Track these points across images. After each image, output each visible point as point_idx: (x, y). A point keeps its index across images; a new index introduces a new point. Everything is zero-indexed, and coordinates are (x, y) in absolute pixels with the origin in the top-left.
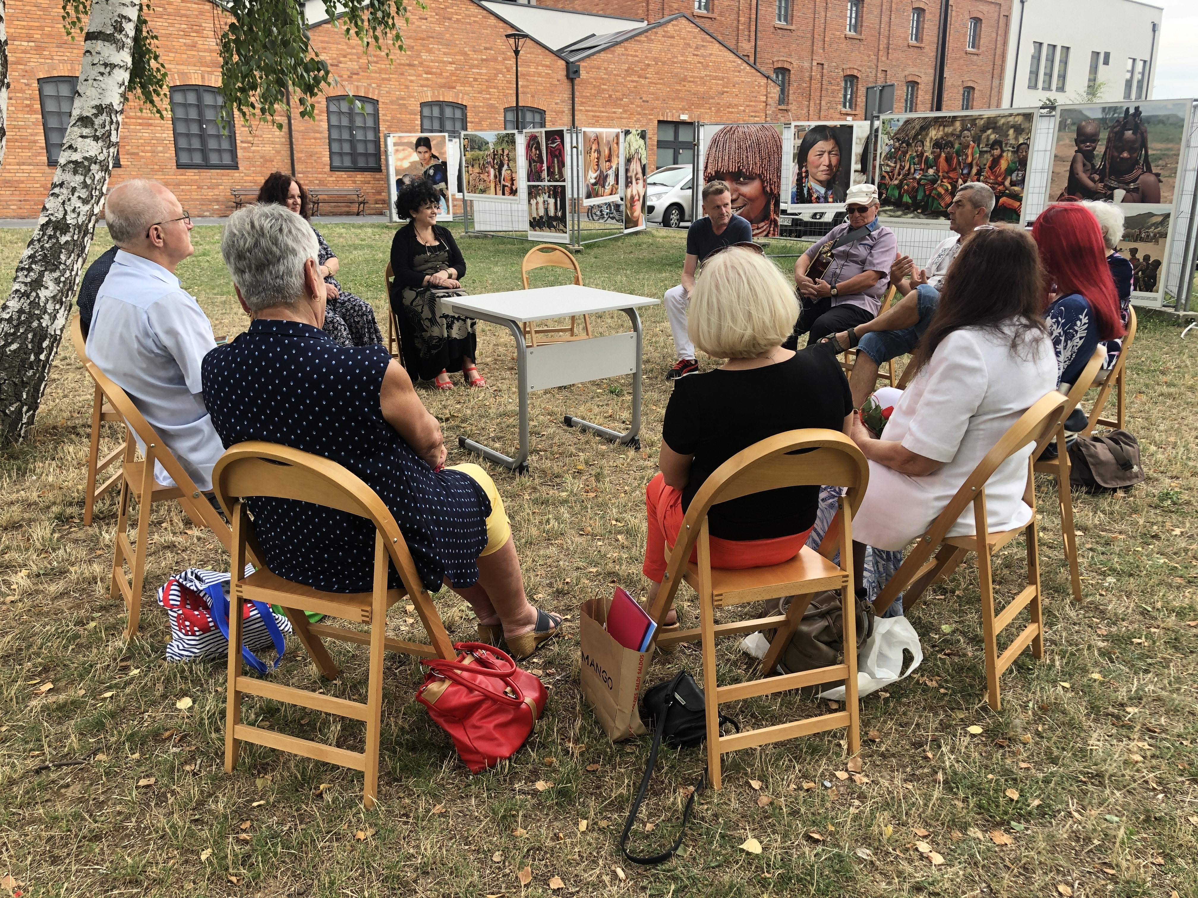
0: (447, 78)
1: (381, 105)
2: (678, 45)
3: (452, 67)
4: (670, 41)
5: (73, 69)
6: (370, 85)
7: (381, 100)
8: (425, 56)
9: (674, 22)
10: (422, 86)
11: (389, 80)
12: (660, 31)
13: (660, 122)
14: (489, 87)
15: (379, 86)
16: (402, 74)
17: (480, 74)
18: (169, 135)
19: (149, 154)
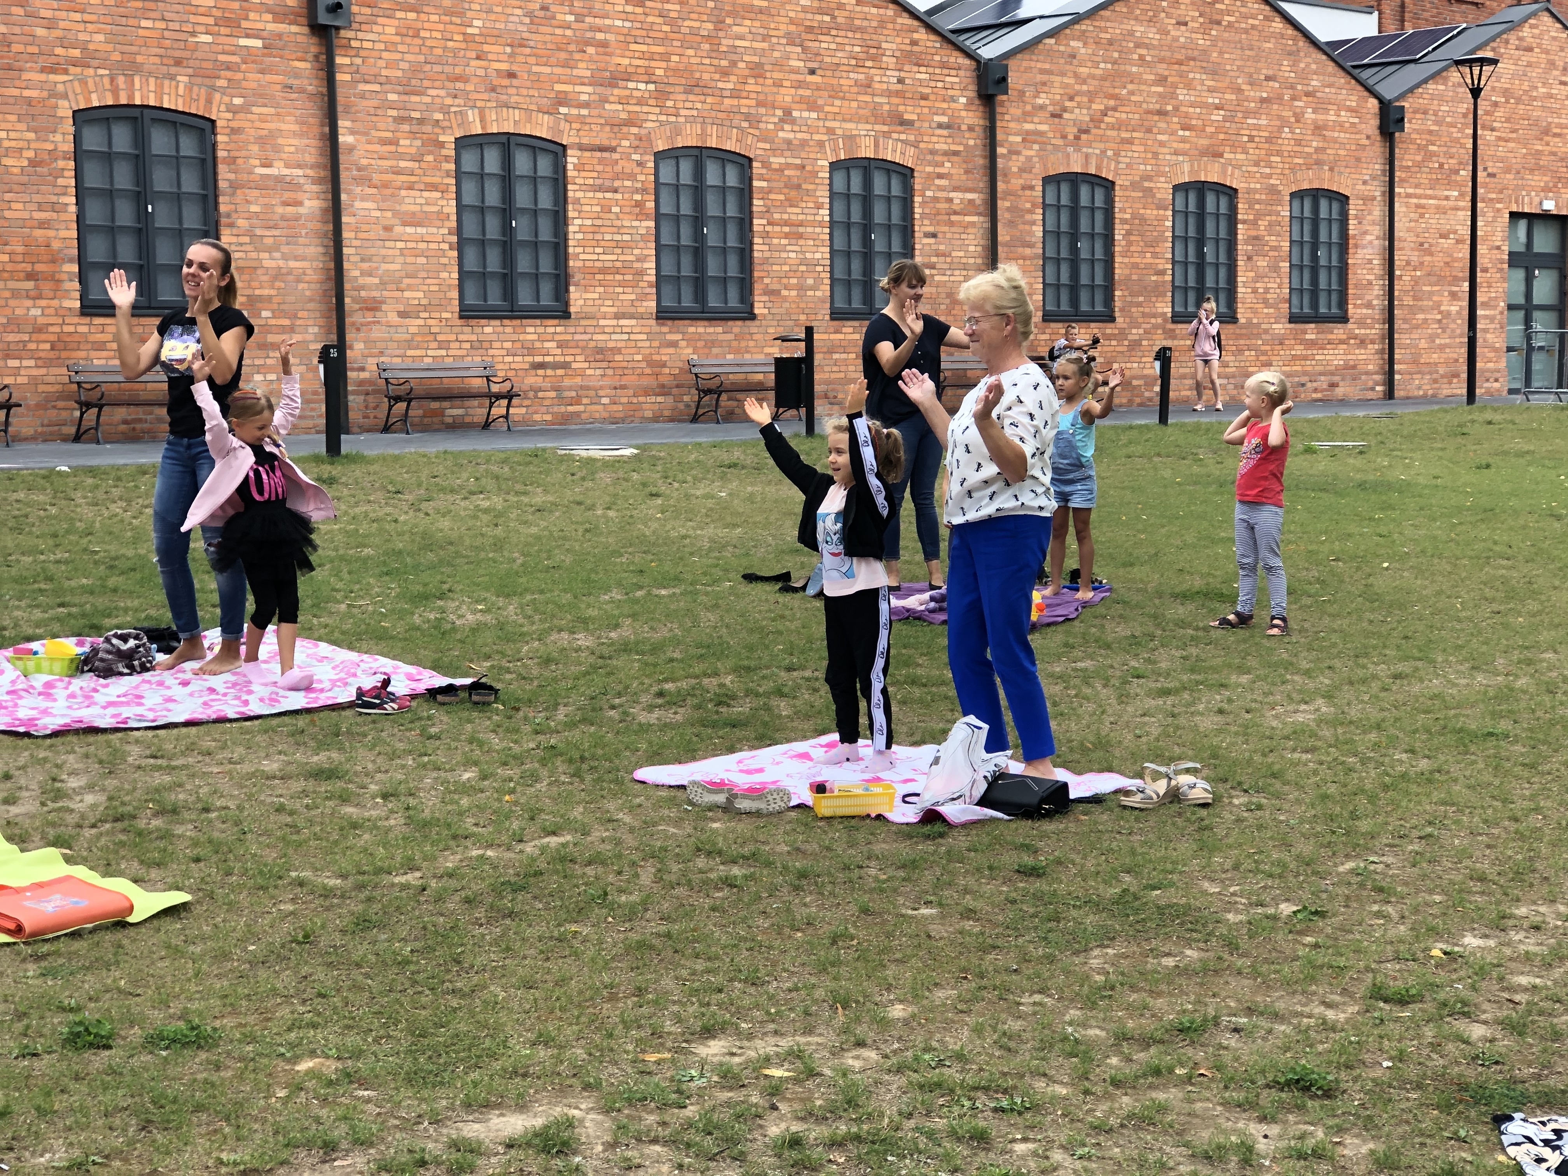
0: (1212, 136)
1: (1118, 191)
2: (1536, 65)
3: (1218, 116)
4: (1526, 57)
5: (704, 134)
6: (1103, 152)
7: (1118, 182)
8: (1182, 95)
9: (1532, 21)
10: (1176, 153)
11: (1130, 142)
12: (1512, 37)
13: (1512, 214)
14: (1270, 154)
15: (1117, 154)
16: (1149, 131)
17: (1258, 128)
18: (823, 254)
19: (794, 293)
